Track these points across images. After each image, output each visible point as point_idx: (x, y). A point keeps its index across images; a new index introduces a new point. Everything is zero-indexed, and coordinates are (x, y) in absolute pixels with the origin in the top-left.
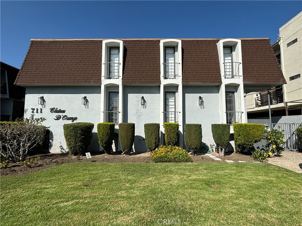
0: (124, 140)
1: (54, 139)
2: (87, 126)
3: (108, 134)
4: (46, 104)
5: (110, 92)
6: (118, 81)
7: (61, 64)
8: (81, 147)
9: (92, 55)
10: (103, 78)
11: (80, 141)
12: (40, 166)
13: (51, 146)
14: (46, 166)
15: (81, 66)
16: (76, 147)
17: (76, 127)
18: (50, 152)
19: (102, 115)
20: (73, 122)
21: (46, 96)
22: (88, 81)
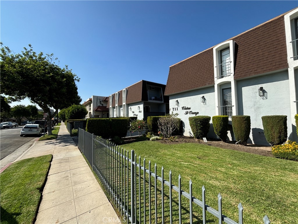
0: (238, 131)
1: (185, 126)
2: (204, 119)
3: (221, 125)
4: (179, 104)
5: (223, 90)
6: (230, 78)
7: (186, 76)
8: (202, 134)
9: (206, 63)
10: (215, 79)
11: (200, 129)
12: (177, 142)
13: (184, 131)
14: (180, 142)
15: (199, 74)
16: (198, 133)
17: (196, 119)
18: (183, 135)
19: (217, 109)
20: (196, 115)
21: (179, 99)
22: (204, 84)
